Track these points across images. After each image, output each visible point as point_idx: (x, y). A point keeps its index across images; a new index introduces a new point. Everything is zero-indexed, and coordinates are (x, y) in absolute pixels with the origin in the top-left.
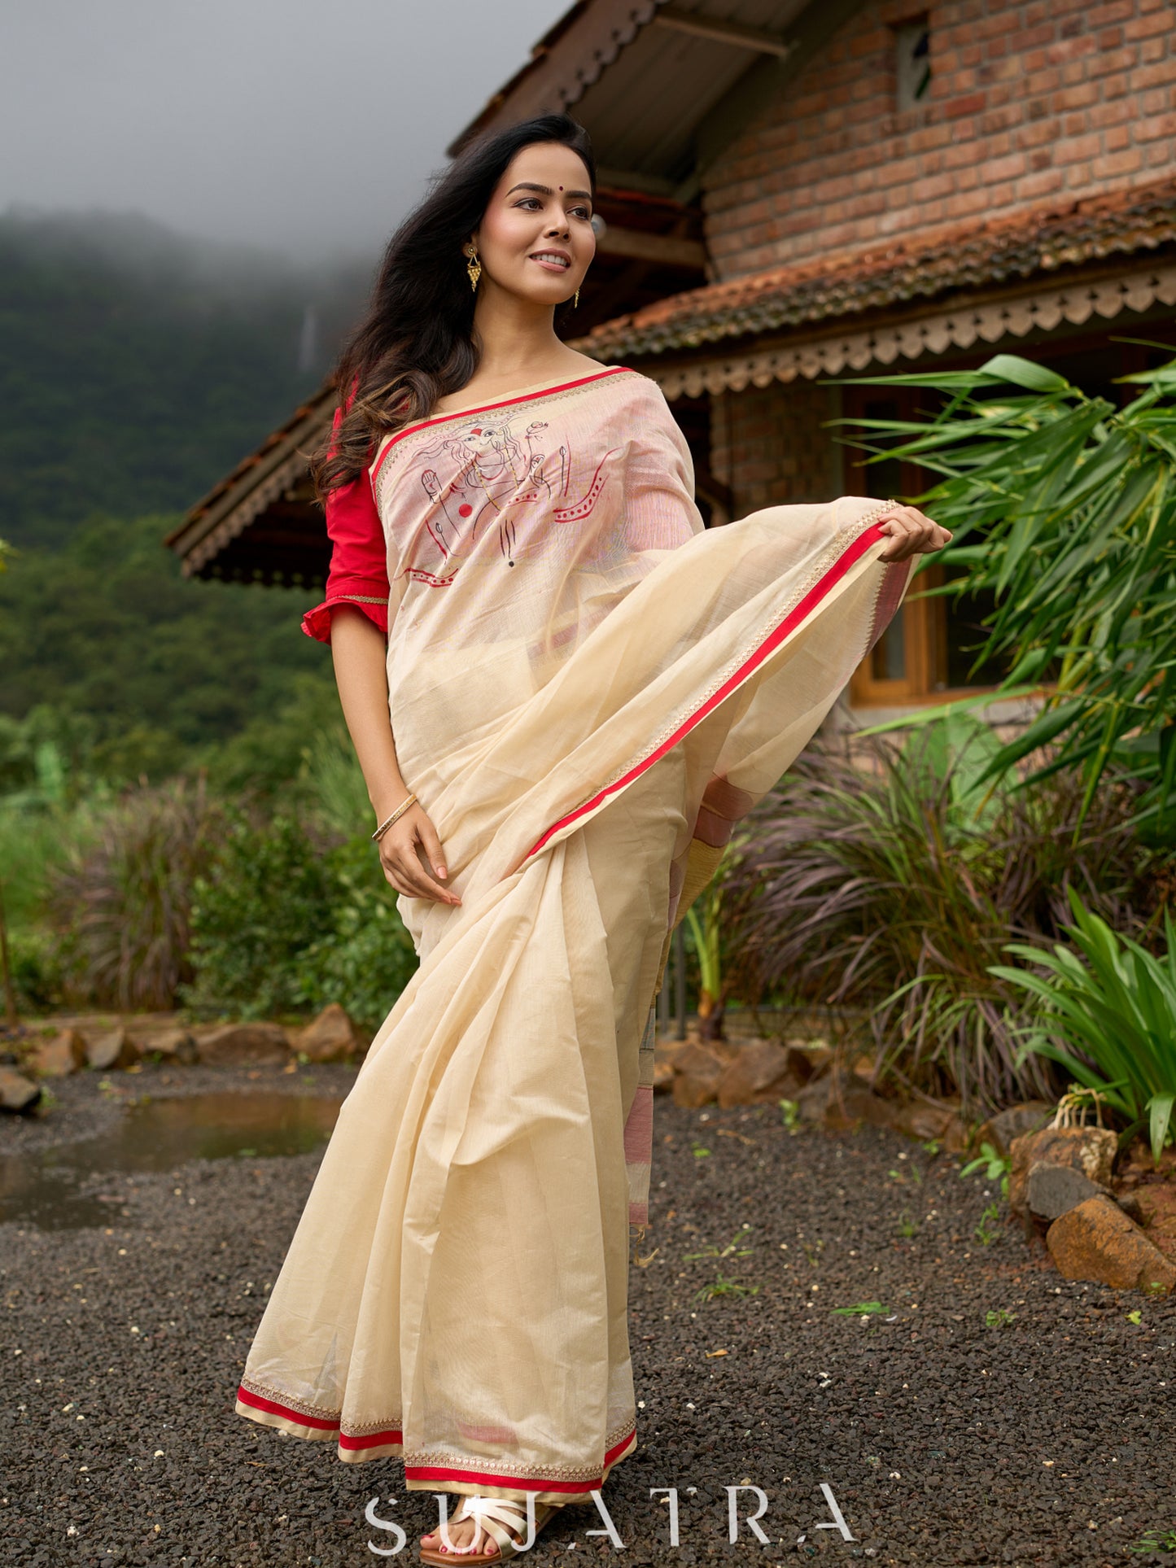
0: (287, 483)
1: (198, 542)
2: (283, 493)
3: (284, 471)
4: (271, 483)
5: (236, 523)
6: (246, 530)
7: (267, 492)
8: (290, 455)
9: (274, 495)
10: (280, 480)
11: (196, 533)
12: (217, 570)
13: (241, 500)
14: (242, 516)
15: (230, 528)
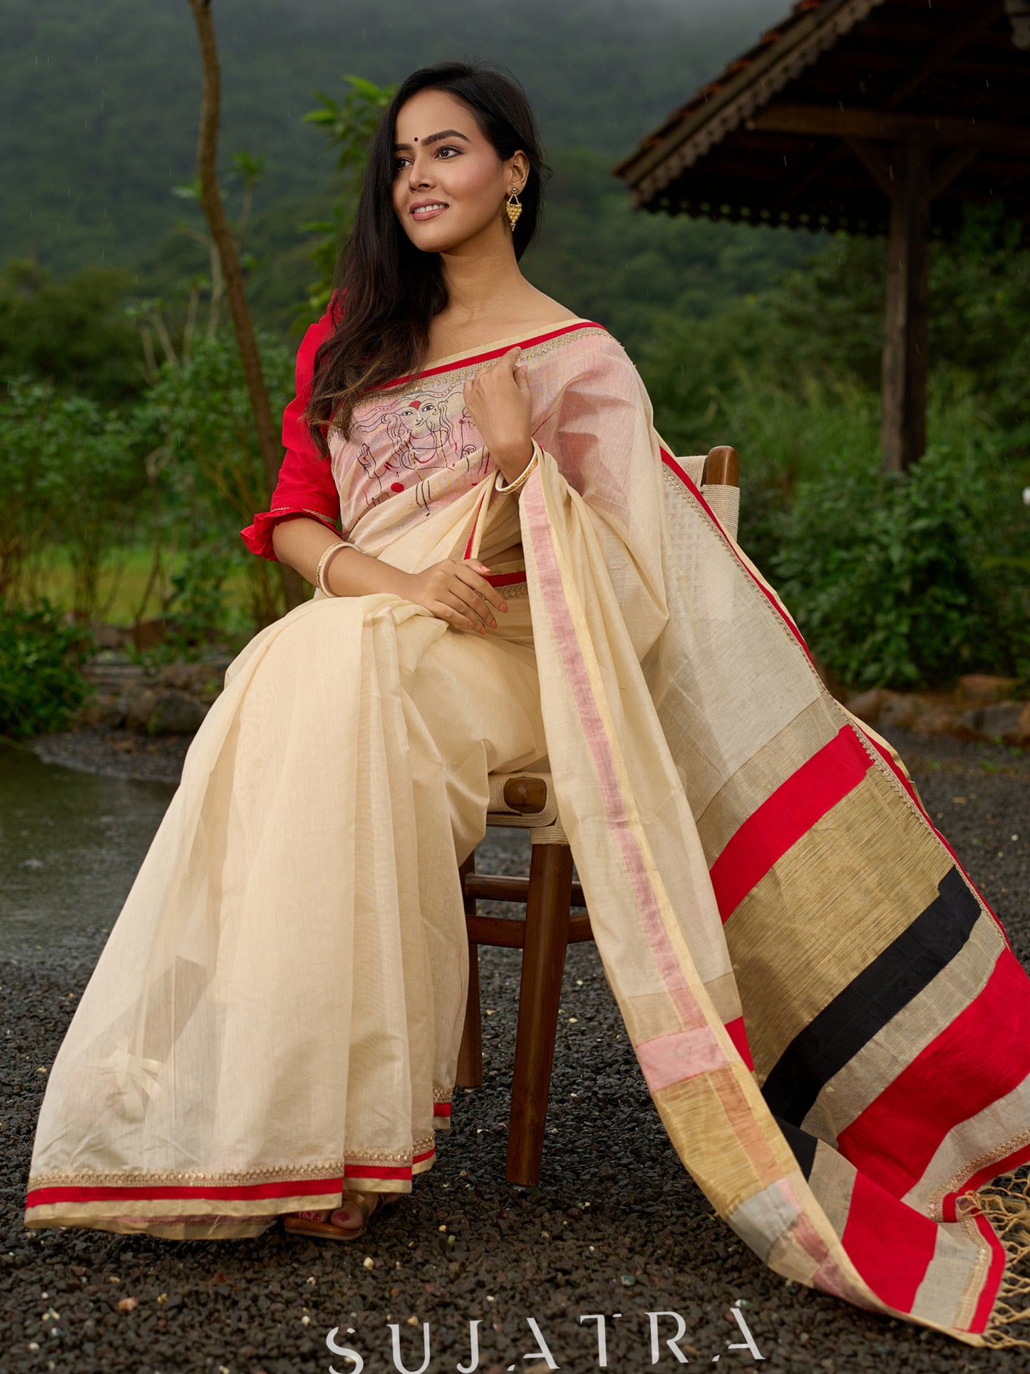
0: (747, 112)
1: (648, 173)
2: (742, 122)
3: (745, 99)
4: (730, 111)
5: (689, 154)
6: (700, 159)
7: (724, 121)
8: (751, 83)
9: (733, 124)
10: (740, 109)
11: (647, 163)
12: (665, 202)
13: (696, 130)
14: (696, 146)
15: (682, 157)
